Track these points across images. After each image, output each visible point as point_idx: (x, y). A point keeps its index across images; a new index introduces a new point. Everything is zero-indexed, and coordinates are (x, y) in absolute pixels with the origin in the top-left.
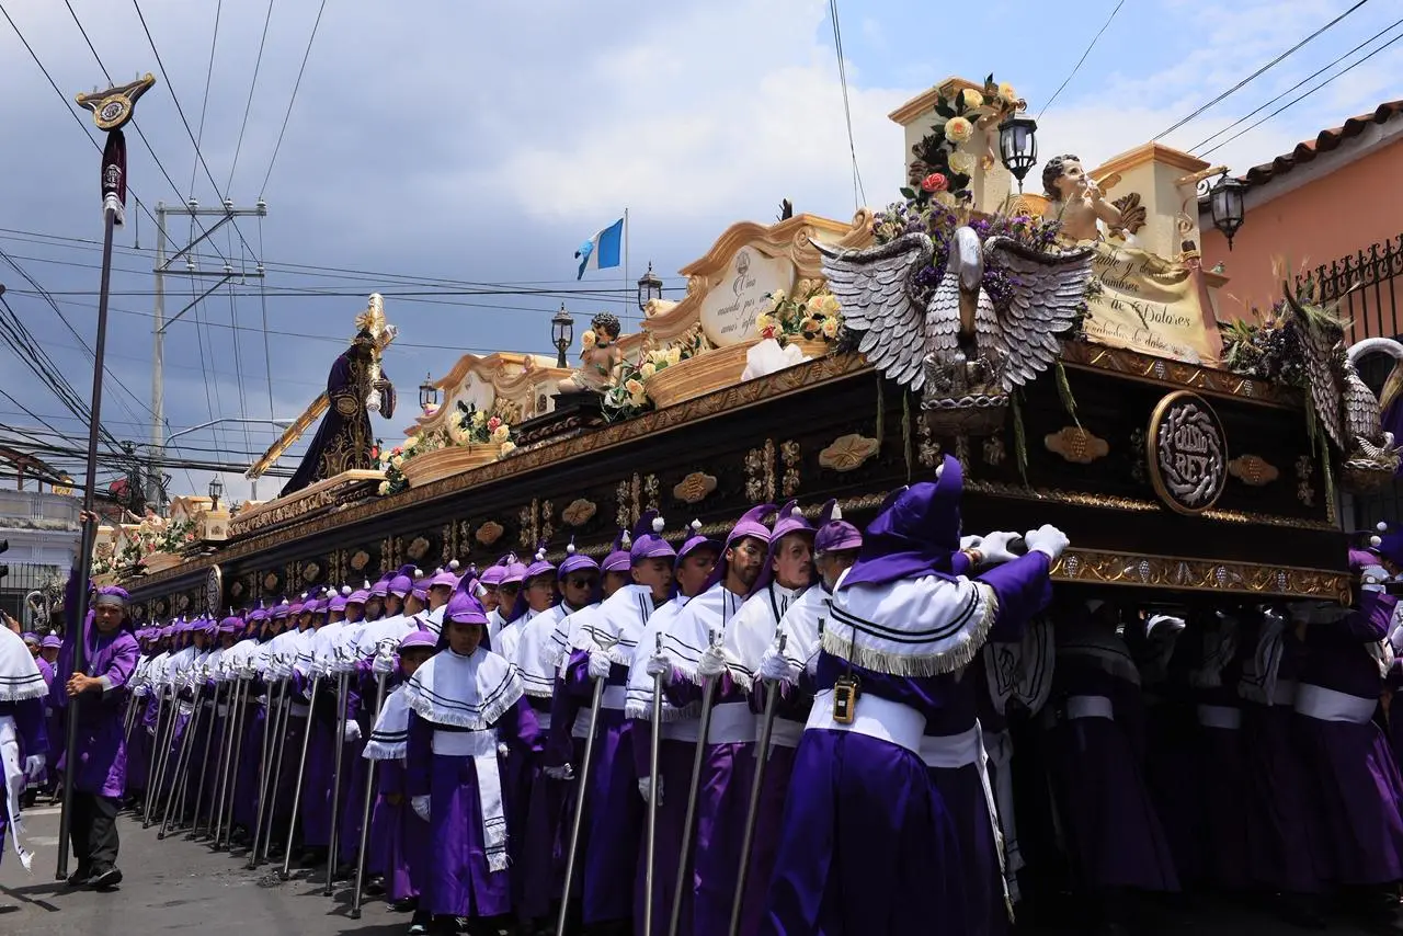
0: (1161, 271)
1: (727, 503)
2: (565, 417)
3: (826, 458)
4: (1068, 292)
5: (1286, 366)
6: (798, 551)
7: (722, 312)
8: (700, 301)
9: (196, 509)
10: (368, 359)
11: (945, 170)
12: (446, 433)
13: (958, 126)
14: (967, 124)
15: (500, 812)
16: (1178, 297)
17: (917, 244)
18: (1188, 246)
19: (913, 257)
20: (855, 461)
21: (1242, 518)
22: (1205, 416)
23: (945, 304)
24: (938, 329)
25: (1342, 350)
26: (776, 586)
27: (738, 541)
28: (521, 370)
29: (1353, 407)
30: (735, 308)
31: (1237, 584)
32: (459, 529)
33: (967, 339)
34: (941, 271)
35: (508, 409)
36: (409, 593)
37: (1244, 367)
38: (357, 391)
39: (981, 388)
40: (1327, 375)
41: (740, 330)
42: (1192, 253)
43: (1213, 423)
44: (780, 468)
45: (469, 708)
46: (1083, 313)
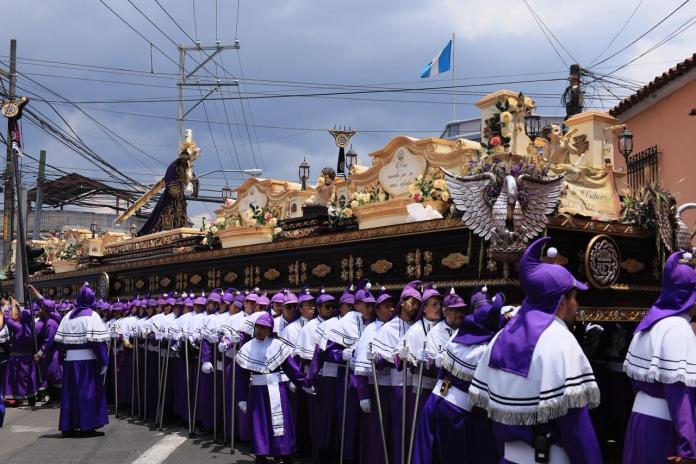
0: (594, 175)
1: (398, 275)
2: (310, 220)
3: (446, 261)
4: (553, 195)
5: (648, 220)
6: (435, 304)
7: (390, 177)
8: (379, 170)
9: (82, 237)
10: (186, 166)
11: (500, 134)
12: (239, 216)
13: (506, 116)
14: (510, 115)
15: (280, 409)
16: (601, 186)
17: (489, 177)
18: (608, 161)
19: (487, 182)
20: (458, 265)
21: (626, 288)
22: (611, 245)
23: (500, 206)
24: (498, 218)
25: (675, 209)
26: (425, 319)
27: (406, 298)
28: (281, 189)
29: (679, 236)
30: (397, 176)
31: (624, 318)
32: (254, 270)
33: (510, 223)
34: (499, 191)
35: (274, 208)
36: (232, 302)
37: (630, 220)
38: (180, 183)
39: (515, 243)
40: (667, 222)
41: (399, 187)
42: (609, 165)
43: (615, 248)
44: (423, 263)
45: (261, 363)
46: (558, 204)
